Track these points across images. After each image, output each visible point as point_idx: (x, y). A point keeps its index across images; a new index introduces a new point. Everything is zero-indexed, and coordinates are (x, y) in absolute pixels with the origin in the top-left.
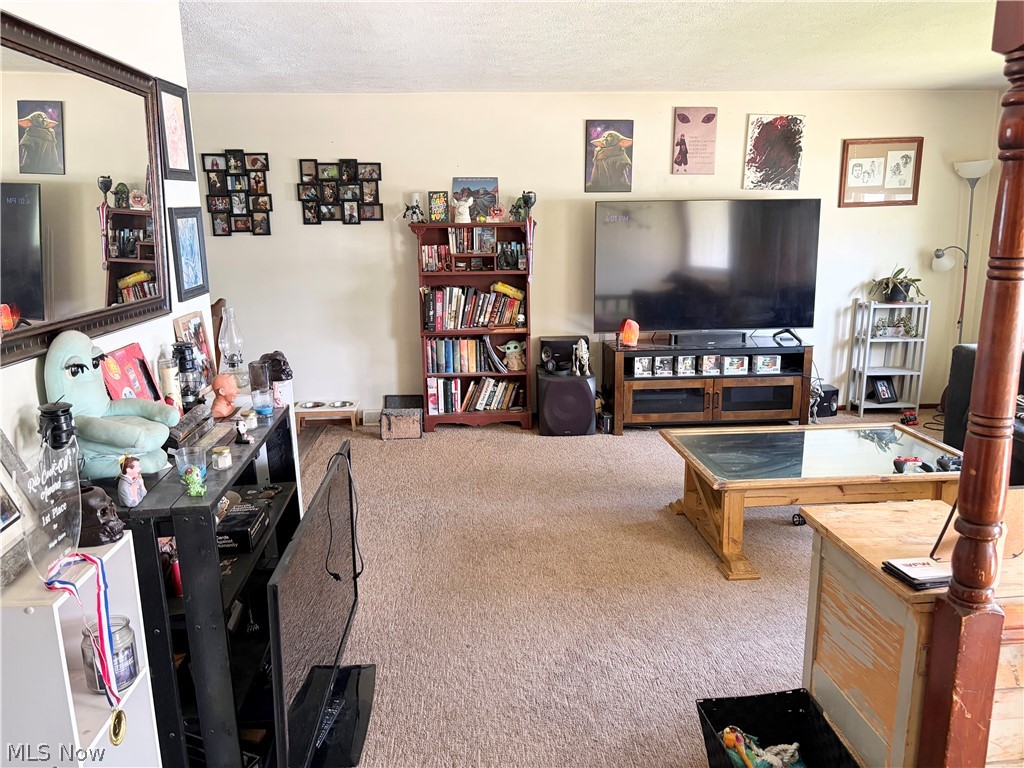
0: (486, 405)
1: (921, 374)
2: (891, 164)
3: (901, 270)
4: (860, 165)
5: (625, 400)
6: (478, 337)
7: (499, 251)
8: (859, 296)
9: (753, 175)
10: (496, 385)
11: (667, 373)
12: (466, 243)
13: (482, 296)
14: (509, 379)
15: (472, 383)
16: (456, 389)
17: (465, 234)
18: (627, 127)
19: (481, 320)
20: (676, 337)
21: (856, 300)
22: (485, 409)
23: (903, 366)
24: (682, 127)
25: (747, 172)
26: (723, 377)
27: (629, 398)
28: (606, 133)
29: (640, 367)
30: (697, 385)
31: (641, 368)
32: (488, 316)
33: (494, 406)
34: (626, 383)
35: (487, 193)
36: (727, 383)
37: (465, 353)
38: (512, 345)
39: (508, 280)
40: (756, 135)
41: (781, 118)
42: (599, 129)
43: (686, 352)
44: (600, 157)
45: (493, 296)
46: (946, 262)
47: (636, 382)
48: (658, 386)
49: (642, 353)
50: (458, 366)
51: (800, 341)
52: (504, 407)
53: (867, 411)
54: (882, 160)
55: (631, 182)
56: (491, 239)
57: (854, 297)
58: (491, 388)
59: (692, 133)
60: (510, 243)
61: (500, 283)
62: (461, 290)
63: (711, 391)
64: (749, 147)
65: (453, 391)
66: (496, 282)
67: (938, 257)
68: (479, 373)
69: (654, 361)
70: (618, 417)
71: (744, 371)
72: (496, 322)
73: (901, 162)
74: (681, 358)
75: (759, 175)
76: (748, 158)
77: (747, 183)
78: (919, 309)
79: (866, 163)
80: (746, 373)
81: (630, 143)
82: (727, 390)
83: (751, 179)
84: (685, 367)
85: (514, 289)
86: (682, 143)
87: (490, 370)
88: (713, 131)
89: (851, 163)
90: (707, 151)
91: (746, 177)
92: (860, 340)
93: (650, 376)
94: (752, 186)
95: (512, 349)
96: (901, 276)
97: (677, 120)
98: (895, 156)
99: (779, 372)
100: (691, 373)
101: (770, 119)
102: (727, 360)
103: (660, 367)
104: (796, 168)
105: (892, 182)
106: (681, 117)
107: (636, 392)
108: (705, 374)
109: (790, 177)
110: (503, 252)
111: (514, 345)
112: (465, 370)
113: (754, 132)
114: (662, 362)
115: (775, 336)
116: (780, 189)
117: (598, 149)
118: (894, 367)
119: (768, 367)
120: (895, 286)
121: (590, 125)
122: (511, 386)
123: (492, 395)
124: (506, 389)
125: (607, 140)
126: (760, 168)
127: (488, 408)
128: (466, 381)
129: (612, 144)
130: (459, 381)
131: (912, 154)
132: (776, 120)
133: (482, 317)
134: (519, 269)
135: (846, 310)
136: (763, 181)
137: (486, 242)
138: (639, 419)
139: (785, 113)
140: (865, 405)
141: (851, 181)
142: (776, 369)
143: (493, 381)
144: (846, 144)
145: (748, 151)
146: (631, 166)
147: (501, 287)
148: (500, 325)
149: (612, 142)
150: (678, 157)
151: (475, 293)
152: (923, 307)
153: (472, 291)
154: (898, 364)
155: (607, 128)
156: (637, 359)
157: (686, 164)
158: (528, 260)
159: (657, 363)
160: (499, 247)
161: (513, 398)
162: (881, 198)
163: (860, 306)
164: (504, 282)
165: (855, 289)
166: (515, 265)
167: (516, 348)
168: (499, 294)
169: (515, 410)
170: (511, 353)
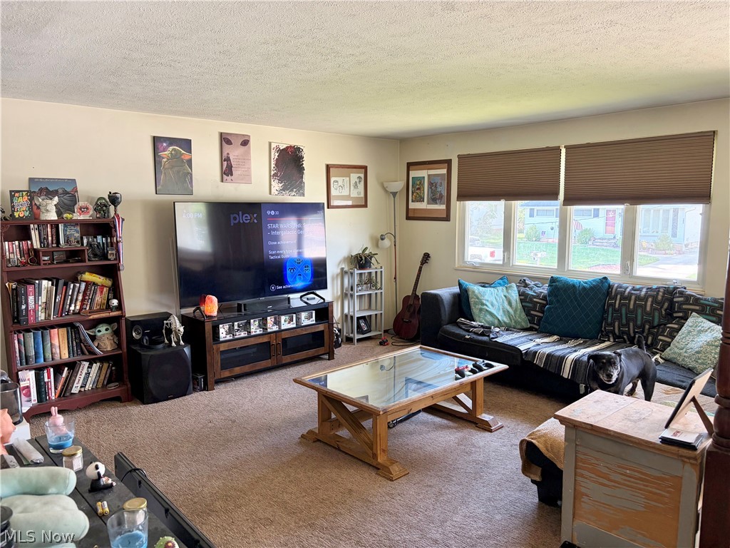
0: (81, 387)
1: (382, 312)
2: (353, 182)
3: (366, 248)
4: (337, 182)
5: (214, 360)
6: (70, 326)
7: (85, 244)
8: (343, 266)
9: (276, 186)
10: (90, 367)
11: (243, 334)
12: (50, 238)
13: (72, 285)
14: (102, 360)
15: (66, 369)
16: (49, 377)
17: (49, 230)
18: (186, 144)
19: (72, 308)
20: (245, 305)
21: (342, 269)
22: (80, 391)
23: (370, 308)
24: (226, 147)
25: (273, 183)
26: (281, 331)
27: (218, 358)
28: (171, 148)
29: (223, 332)
30: (265, 339)
31: (225, 333)
32: (79, 304)
33: (89, 386)
34: (215, 347)
35: (66, 193)
36: (285, 335)
37: (56, 342)
38: (103, 328)
39: (94, 270)
40: (276, 157)
41: (291, 146)
42: (165, 144)
43: (254, 316)
44: (166, 166)
45: (83, 285)
46: (387, 243)
47: (222, 344)
48: (238, 345)
49: (224, 321)
50: (49, 355)
51: (324, 299)
52: (100, 386)
53: (359, 340)
54: (348, 178)
55: (192, 187)
56: (75, 233)
57: (340, 267)
58: (85, 371)
59: (234, 153)
60: (96, 238)
61: (87, 273)
62: (50, 283)
63: (274, 343)
64: (273, 166)
65: (46, 380)
66: (84, 273)
67: (382, 239)
68: (72, 359)
69: (233, 325)
70: (210, 376)
71: (293, 325)
72: (88, 309)
73: (357, 181)
74: (252, 321)
75: (280, 185)
76: (273, 173)
77: (273, 191)
78: (376, 272)
79: (340, 179)
80: (295, 326)
81: (190, 157)
82: (284, 340)
83: (275, 188)
84: (255, 328)
85: (102, 278)
86: (228, 159)
87: (83, 353)
88: (248, 152)
89: (332, 179)
90: (246, 166)
91: (272, 187)
92: (349, 295)
93: (231, 338)
94: (277, 193)
95: (103, 331)
96: (367, 252)
97: (223, 142)
98: (354, 176)
99: (314, 322)
100: (259, 331)
101: (284, 146)
102: (283, 318)
103: (238, 330)
104: (302, 182)
105: (354, 194)
106: (225, 139)
107: (222, 352)
108: (269, 330)
109: (299, 187)
110: (89, 244)
111: (105, 328)
112: (57, 357)
113: (275, 155)
114: (239, 326)
115: (301, 297)
116: (294, 196)
117: (165, 160)
118: (365, 310)
119: (307, 320)
120: (366, 258)
121: (156, 141)
122: (106, 365)
123: (87, 377)
124: (100, 369)
125: (171, 153)
126: (280, 181)
127: (83, 389)
128: (58, 369)
129: (176, 156)
130: (52, 370)
131: (362, 176)
132: (287, 147)
133: (73, 305)
134: (110, 260)
135: (337, 275)
136: (283, 190)
137: (70, 237)
138: (226, 374)
139: (293, 144)
140: (357, 336)
141: (333, 192)
142: (313, 321)
143: (87, 364)
144: (328, 167)
145: (272, 168)
146: (191, 174)
147: (88, 276)
148: (91, 311)
149: (176, 155)
150: (226, 170)
151: (66, 284)
152: (379, 271)
153: (61, 282)
154: (367, 307)
155: (171, 144)
156: (221, 326)
157: (232, 175)
158: (118, 251)
159: (236, 327)
160: (85, 241)
161: (107, 376)
162: (350, 203)
163: (346, 272)
164: (91, 272)
165: (340, 262)
166: (105, 257)
167: (107, 330)
168: (88, 283)
169: (112, 386)
170: (104, 335)
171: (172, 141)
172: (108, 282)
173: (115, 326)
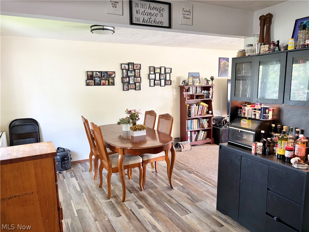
6: (198, 119)
10: (202, 132)
28: (223, 61)
33: (201, 138)
37: (194, 124)
44: (222, 67)
52: (204, 139)
55: (228, 74)
60: (205, 91)
61: (202, 103)
68: (198, 129)
81: (228, 64)
117: (221, 65)
121: (220, 59)
122: (205, 132)
123: (201, 135)
125: (223, 63)
128: (195, 132)
146: (228, 70)
149: (225, 63)
160: (202, 92)
161: (206, 135)
166: (209, 97)
169: (208, 139)
170: (205, 122)
171: (224, 59)
172: (207, 105)
173: (208, 119)
